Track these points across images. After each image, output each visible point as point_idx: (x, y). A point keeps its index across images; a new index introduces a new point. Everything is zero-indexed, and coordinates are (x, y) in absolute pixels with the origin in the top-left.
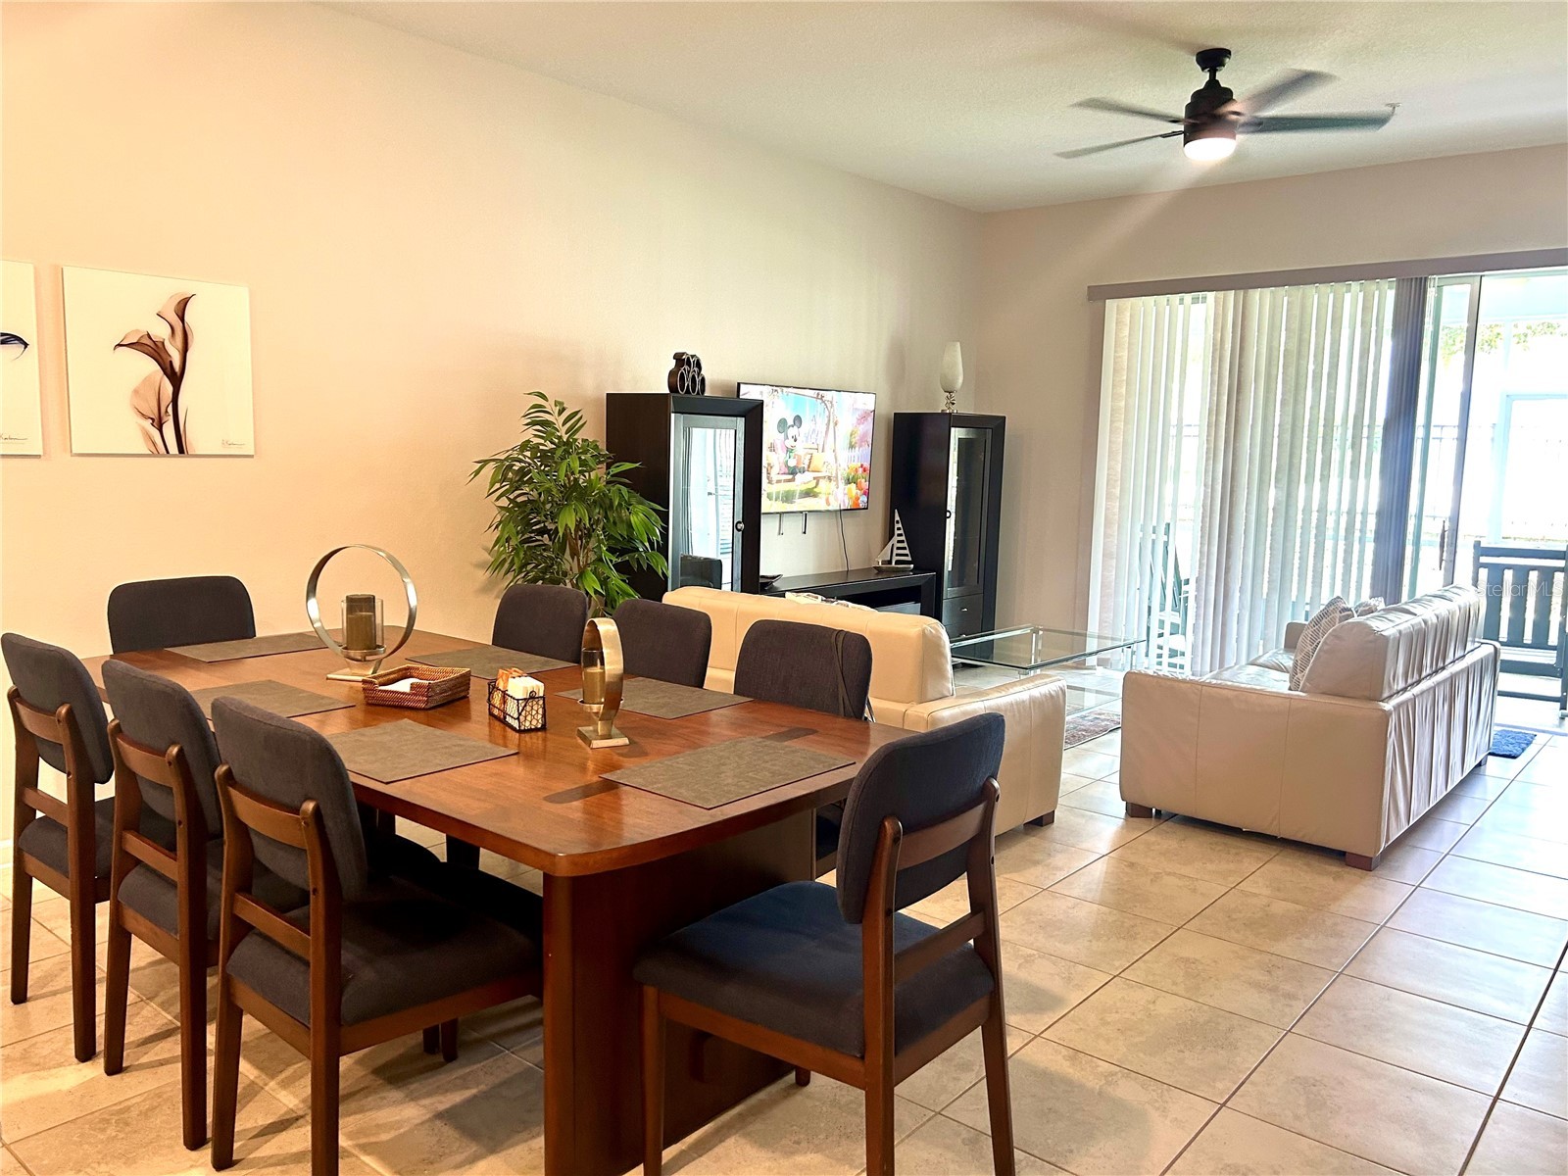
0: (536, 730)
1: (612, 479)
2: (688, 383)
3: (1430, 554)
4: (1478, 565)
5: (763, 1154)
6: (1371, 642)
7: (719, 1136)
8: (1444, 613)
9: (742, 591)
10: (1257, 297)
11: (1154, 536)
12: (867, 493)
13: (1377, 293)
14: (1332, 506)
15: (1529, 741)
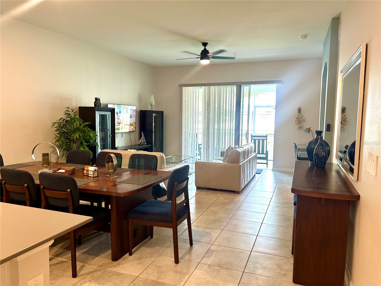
0: (96, 177)
1: (84, 126)
2: (98, 104)
3: (244, 138)
4: (252, 139)
5: (149, 248)
6: (237, 153)
7: (140, 247)
8: (248, 148)
9: (111, 149)
10: (212, 87)
11: (194, 136)
12: (135, 128)
13: (233, 88)
14: (227, 129)
15: (262, 170)
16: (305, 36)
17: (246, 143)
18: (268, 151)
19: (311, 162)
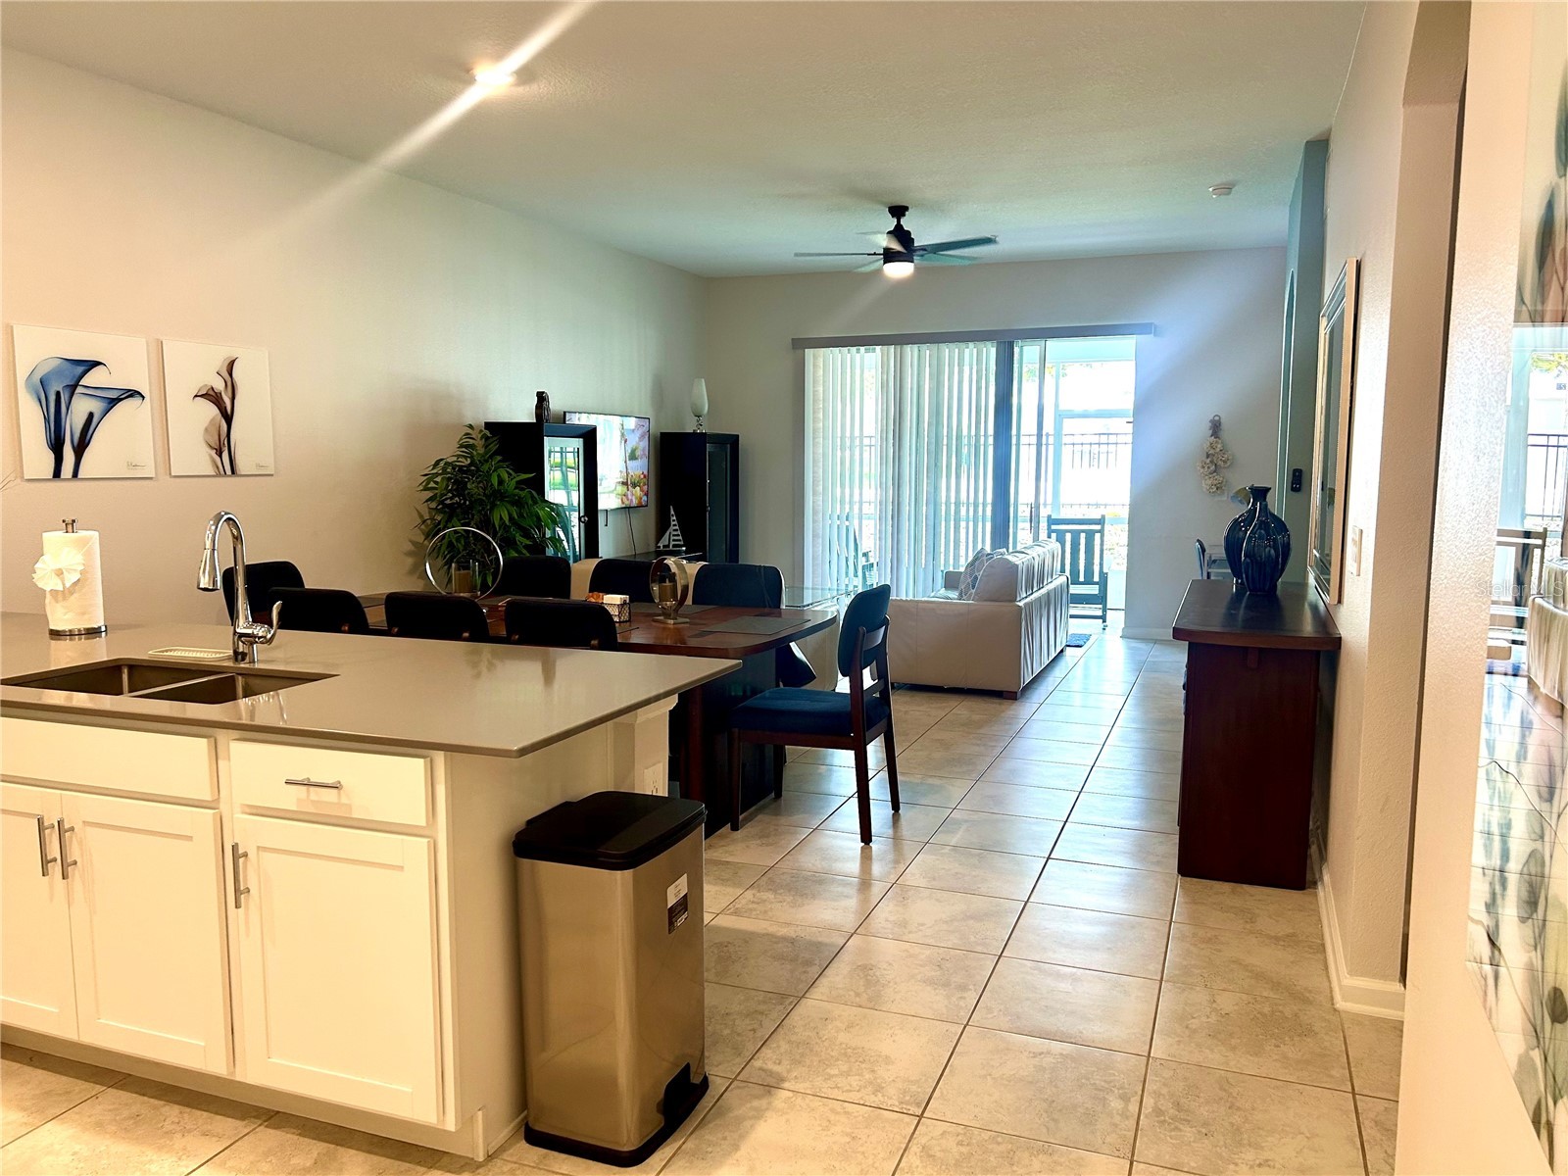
2: (546, 414)
4: (1050, 530)
6: (1008, 569)
8: (1041, 555)
10: (909, 350)
12: (647, 495)
13: (985, 350)
15: (1087, 638)
16: (1226, 189)
17: (1030, 542)
18: (1107, 574)
19: (1237, 581)
